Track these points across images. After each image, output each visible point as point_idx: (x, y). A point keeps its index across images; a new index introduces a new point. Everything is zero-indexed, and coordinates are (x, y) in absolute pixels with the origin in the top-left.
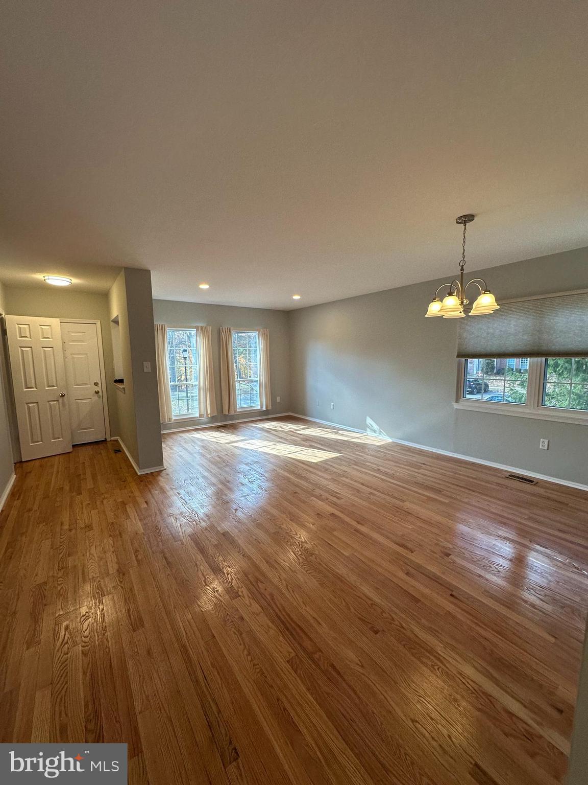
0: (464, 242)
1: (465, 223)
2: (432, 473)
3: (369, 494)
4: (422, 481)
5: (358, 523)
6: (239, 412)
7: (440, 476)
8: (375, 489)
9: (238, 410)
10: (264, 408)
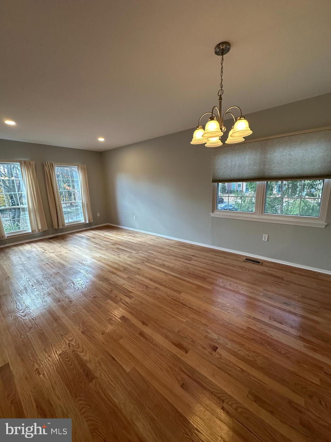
0: (222, 72)
1: (223, 54)
2: (198, 263)
3: (155, 289)
4: (193, 270)
5: (144, 323)
6: (66, 226)
7: (204, 265)
8: (159, 284)
9: (66, 225)
10: (87, 222)
